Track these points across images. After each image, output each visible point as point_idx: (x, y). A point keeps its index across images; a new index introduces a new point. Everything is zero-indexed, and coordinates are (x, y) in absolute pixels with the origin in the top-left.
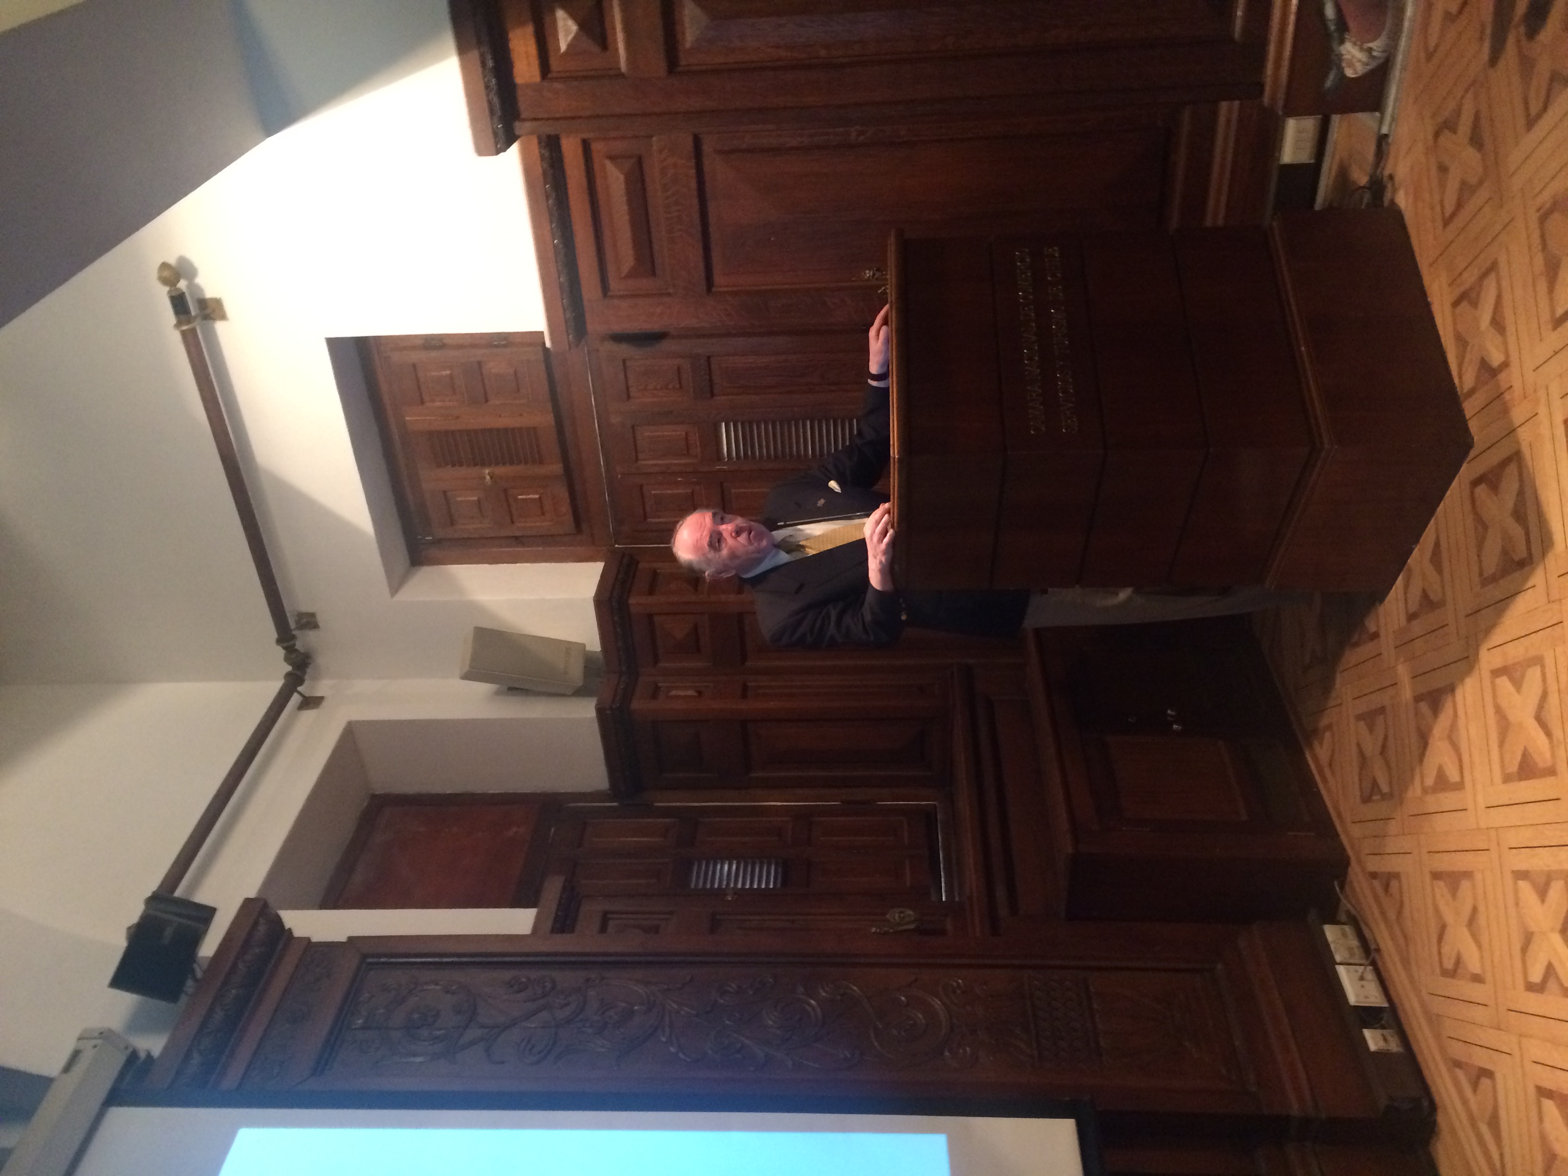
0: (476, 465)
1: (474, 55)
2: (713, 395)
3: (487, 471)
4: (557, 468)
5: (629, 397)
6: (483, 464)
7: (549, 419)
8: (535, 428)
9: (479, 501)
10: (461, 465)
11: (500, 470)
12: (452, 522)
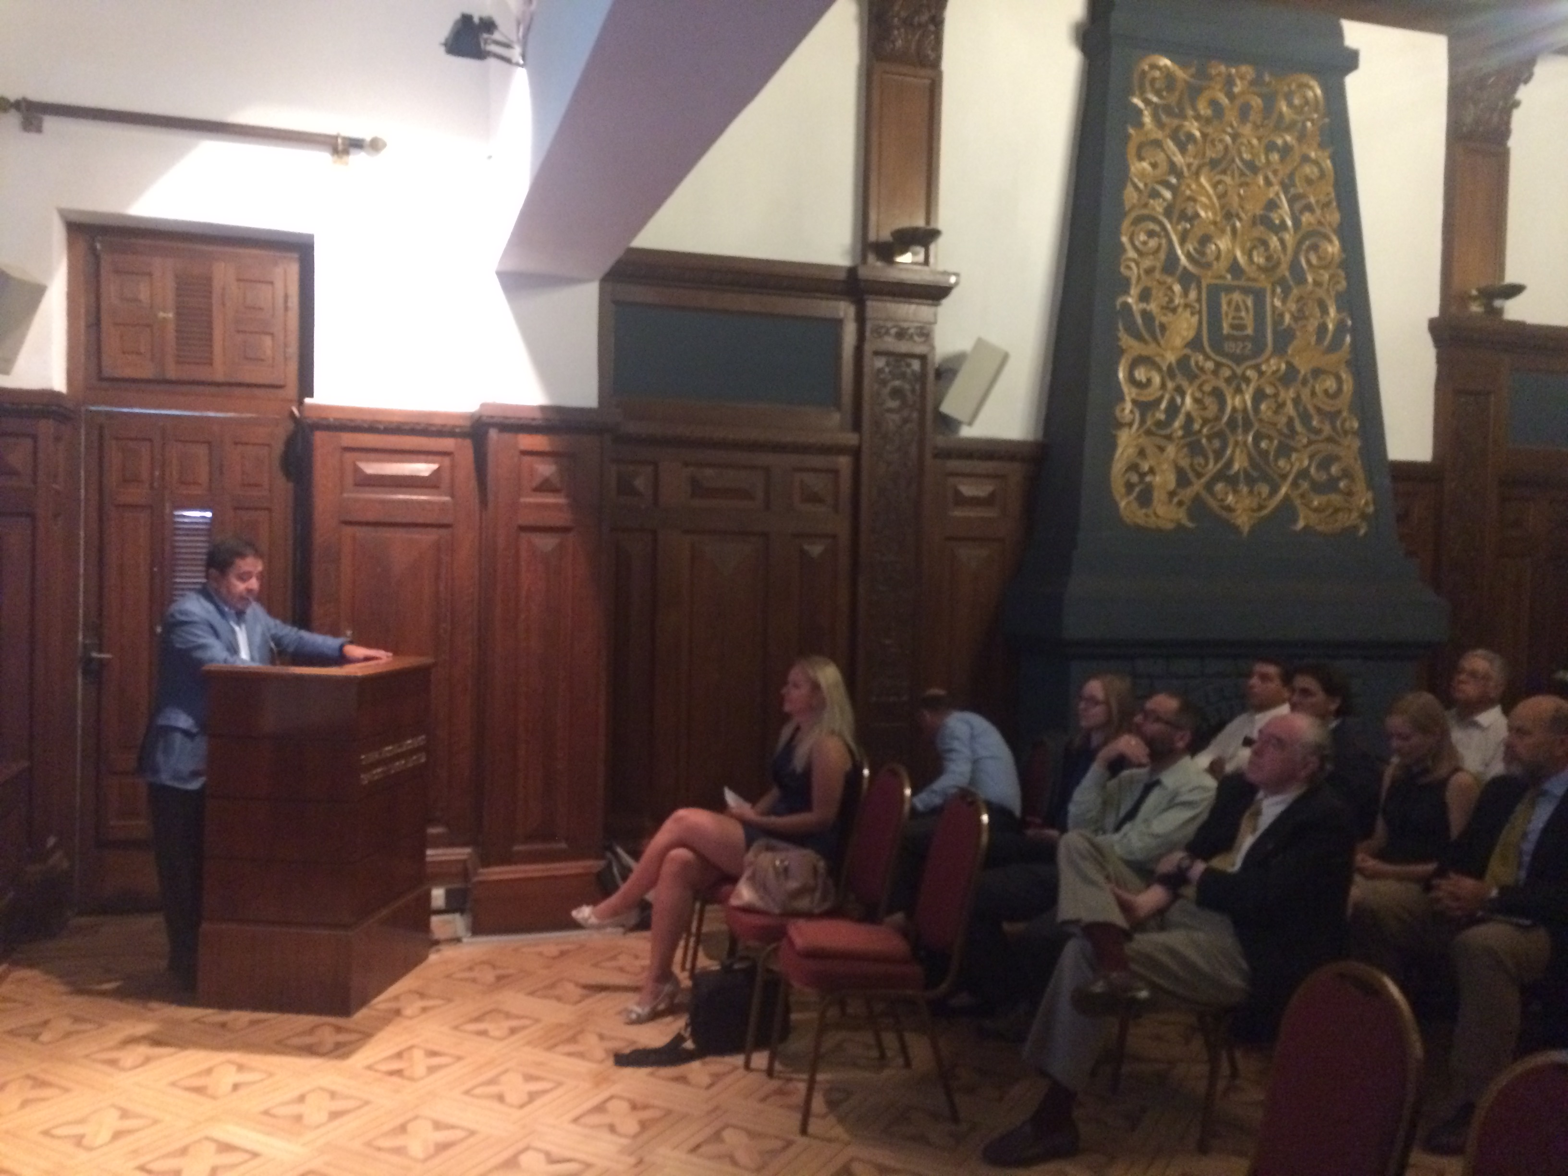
0: (177, 308)
1: (538, 415)
2: (236, 509)
3: (171, 315)
4: (172, 372)
5: (236, 443)
6: (178, 315)
7: (219, 377)
8: (211, 364)
9: (140, 301)
10: (178, 296)
11: (171, 328)
12: (117, 272)
